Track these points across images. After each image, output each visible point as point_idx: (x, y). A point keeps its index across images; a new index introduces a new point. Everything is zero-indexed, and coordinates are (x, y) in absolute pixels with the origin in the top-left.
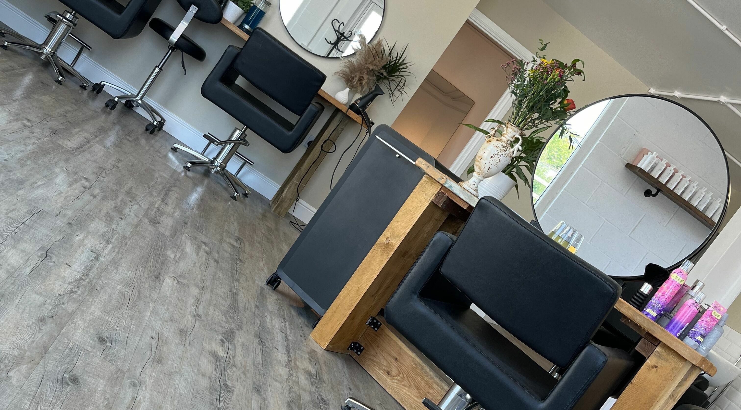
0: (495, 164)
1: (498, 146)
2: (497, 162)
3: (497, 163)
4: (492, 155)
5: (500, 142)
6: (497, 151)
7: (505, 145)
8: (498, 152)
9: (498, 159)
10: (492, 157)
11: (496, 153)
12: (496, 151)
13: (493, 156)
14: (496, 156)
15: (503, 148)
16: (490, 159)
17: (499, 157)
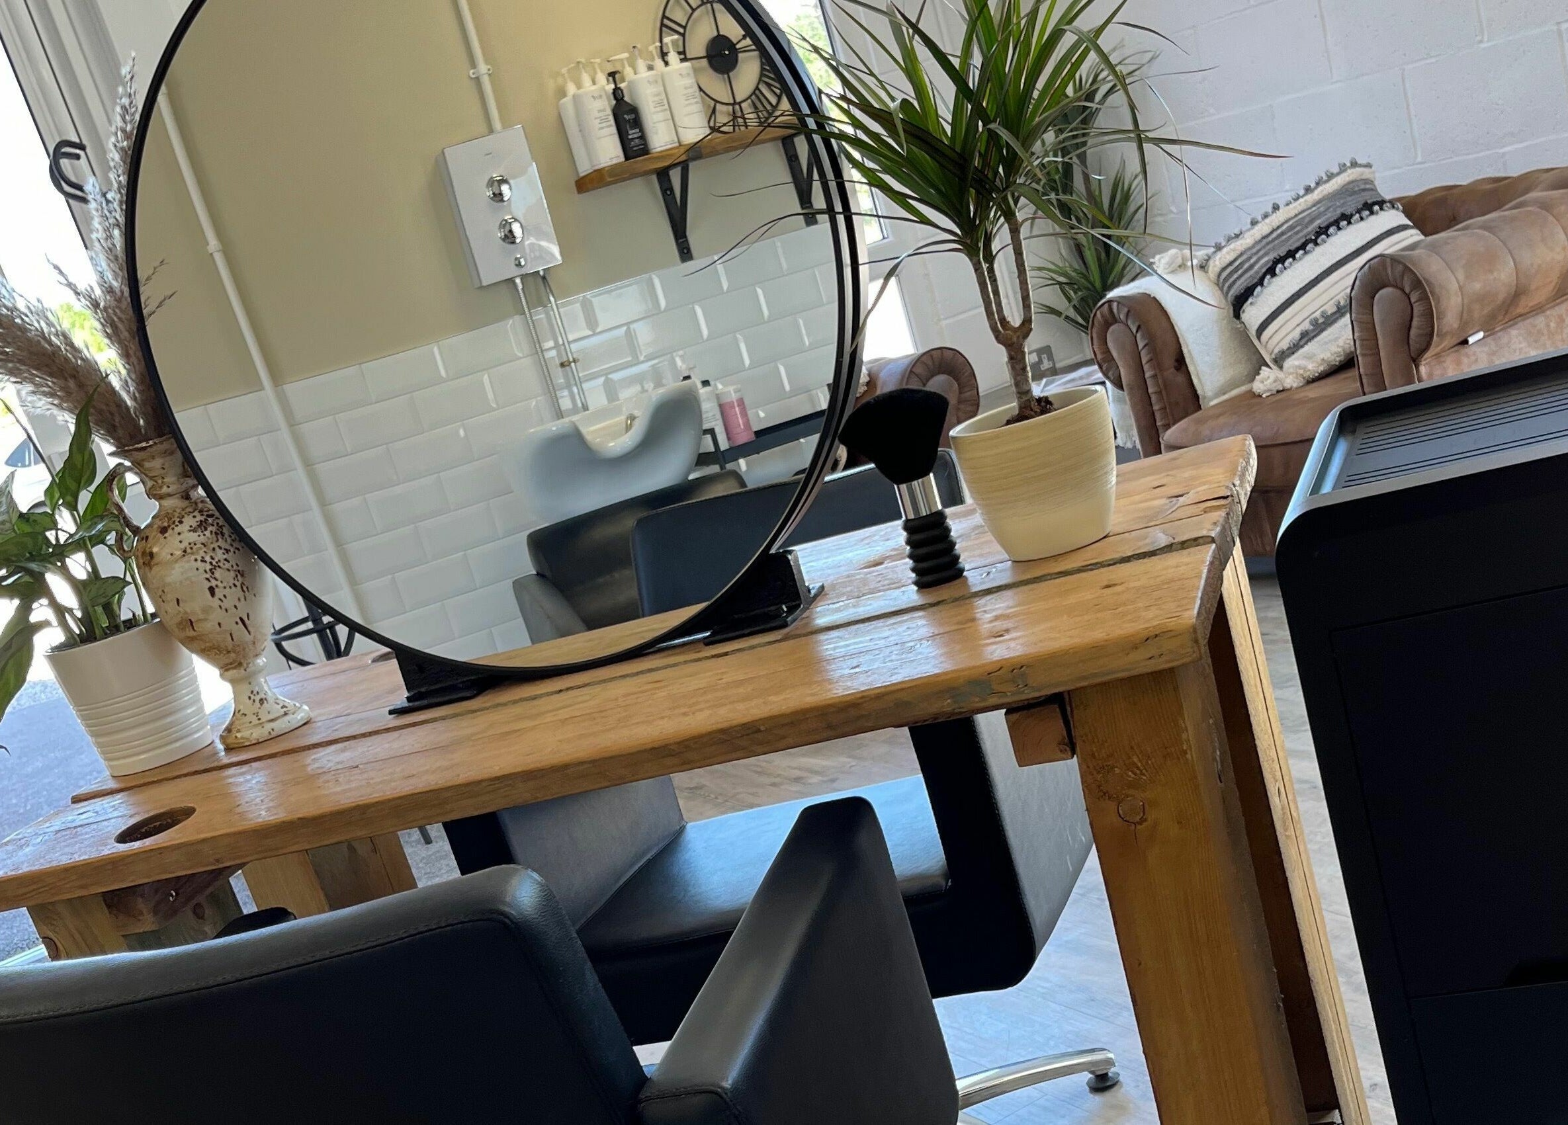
0: (241, 594)
1: (185, 544)
2: (238, 584)
3: (242, 584)
4: (209, 585)
5: (177, 530)
6: (203, 561)
7: (199, 518)
8: (208, 559)
9: (232, 574)
10: (212, 591)
11: (208, 567)
12: (199, 564)
13: (214, 583)
14: (218, 573)
15: (207, 533)
16: (215, 602)
17: (227, 565)
